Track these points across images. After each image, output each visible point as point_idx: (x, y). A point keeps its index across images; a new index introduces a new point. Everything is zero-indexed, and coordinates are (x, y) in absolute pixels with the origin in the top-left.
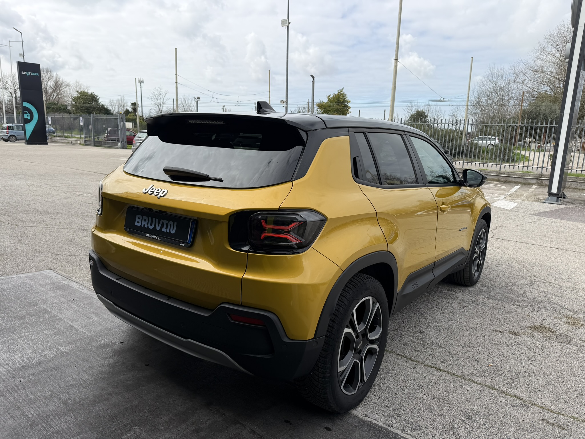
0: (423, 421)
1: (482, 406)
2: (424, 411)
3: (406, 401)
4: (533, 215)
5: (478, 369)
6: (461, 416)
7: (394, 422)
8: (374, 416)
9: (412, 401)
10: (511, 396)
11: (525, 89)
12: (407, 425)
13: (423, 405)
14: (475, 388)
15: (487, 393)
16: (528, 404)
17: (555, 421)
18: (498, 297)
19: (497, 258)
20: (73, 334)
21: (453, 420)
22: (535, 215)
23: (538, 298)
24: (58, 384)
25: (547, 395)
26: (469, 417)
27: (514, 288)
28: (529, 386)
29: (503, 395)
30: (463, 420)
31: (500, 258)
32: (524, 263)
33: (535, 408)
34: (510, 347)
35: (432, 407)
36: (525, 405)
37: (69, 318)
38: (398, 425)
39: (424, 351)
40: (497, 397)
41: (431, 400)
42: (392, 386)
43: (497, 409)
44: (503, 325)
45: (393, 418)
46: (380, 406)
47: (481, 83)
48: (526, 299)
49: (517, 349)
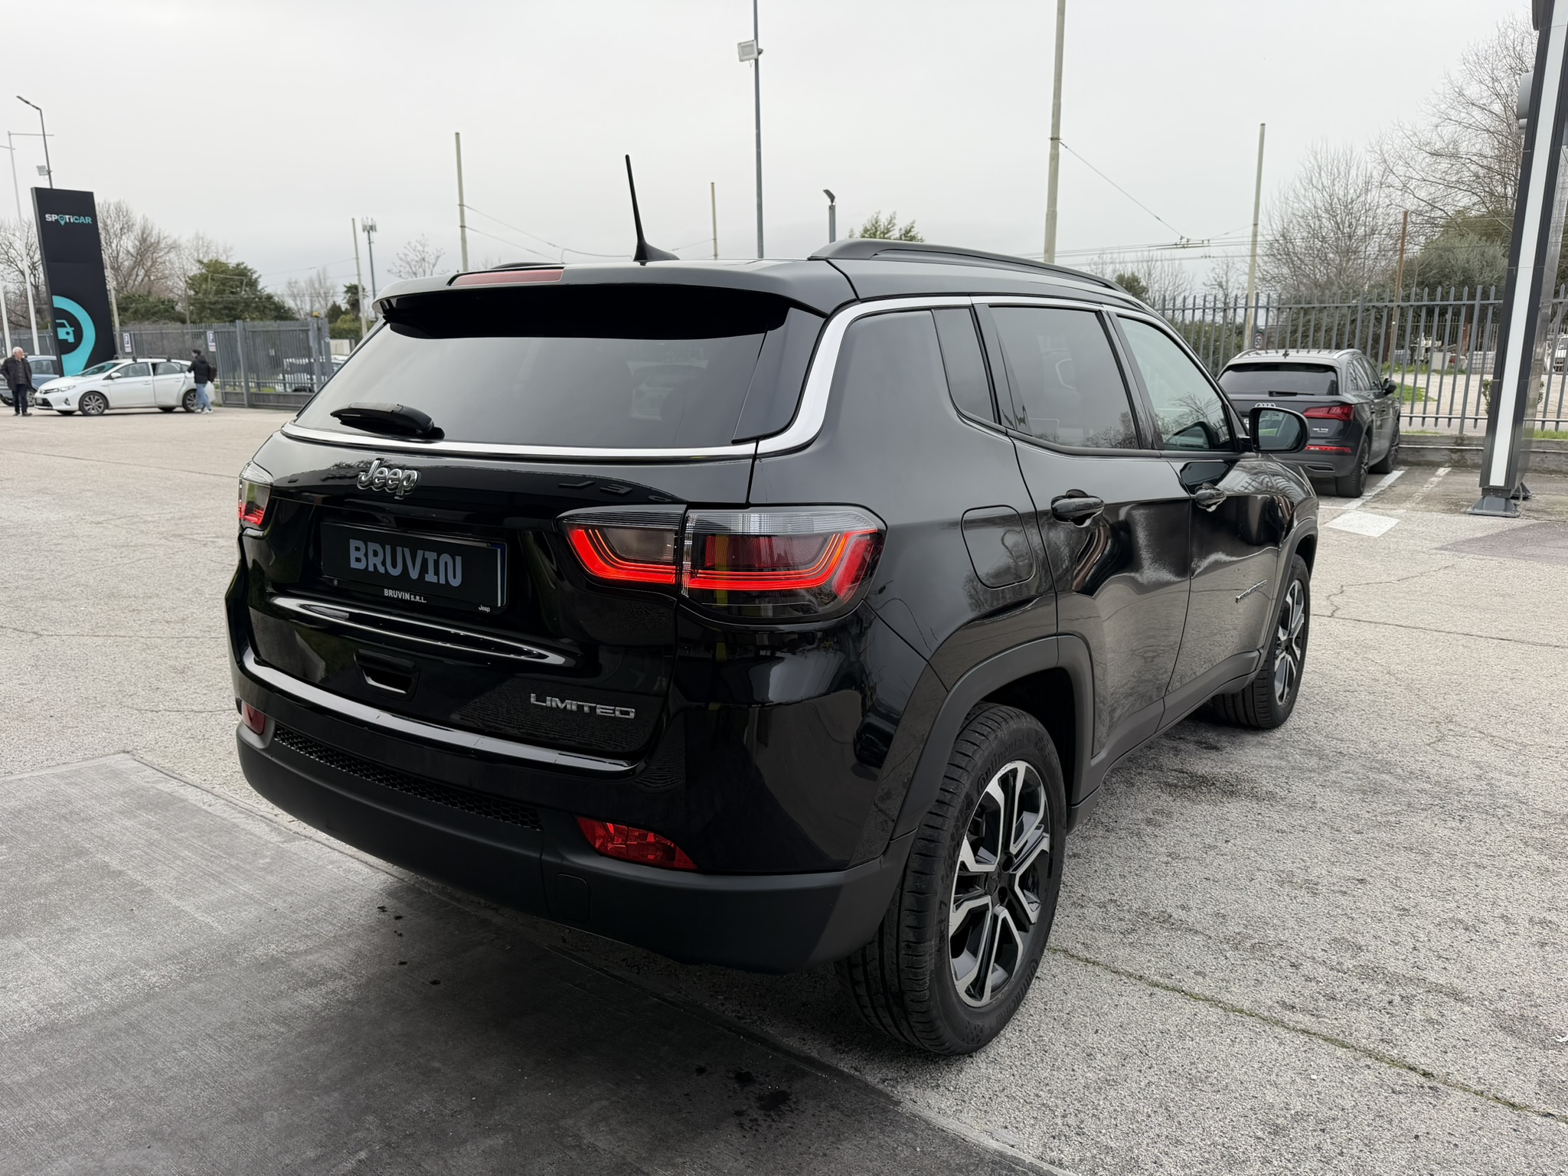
0: (1148, 1145)
1: (1311, 1096)
2: (1149, 1116)
3: (1101, 1088)
4: (1441, 549)
5: (1297, 989)
6: (1253, 1127)
7: (1066, 1149)
8: (1010, 1136)
9: (1116, 1087)
10: (1393, 1063)
11: (1410, 204)
12: (1102, 1157)
13: (1146, 1098)
14: (1291, 1044)
15: (1325, 1057)
16: (1440, 1085)
17: (1515, 1130)
18: (1349, 784)
19: (1344, 673)
20: (181, 933)
21: (1231, 1138)
22: (1446, 549)
23: (1461, 782)
24: (135, 1077)
25: (1492, 1055)
26: (1277, 1131)
27: (1394, 757)
28: (1440, 1035)
29: (1369, 1062)
30: (1259, 1138)
31: (1354, 673)
32: (1418, 686)
33: (1458, 1095)
34: (1386, 924)
35: (1171, 1104)
36: (1430, 1088)
37: (171, 889)
38: (1077, 1159)
39: (1147, 944)
40: (1351, 1068)
41: (1169, 1085)
42: (1059, 1047)
43: (1353, 1103)
44: (1366, 862)
45: (1063, 1138)
46: (1028, 1107)
47: (1292, 194)
48: (1427, 786)
49: (1405, 929)
